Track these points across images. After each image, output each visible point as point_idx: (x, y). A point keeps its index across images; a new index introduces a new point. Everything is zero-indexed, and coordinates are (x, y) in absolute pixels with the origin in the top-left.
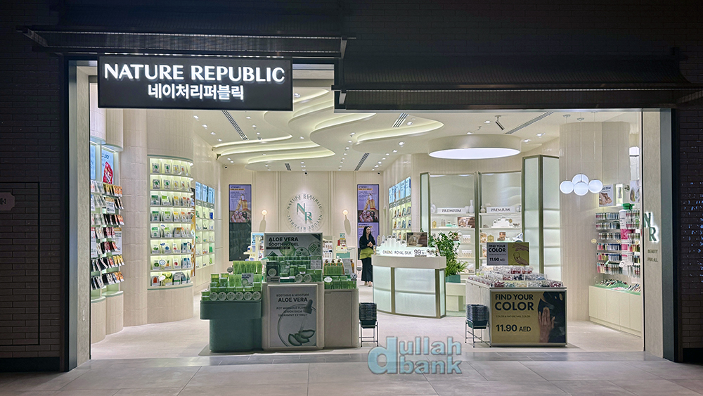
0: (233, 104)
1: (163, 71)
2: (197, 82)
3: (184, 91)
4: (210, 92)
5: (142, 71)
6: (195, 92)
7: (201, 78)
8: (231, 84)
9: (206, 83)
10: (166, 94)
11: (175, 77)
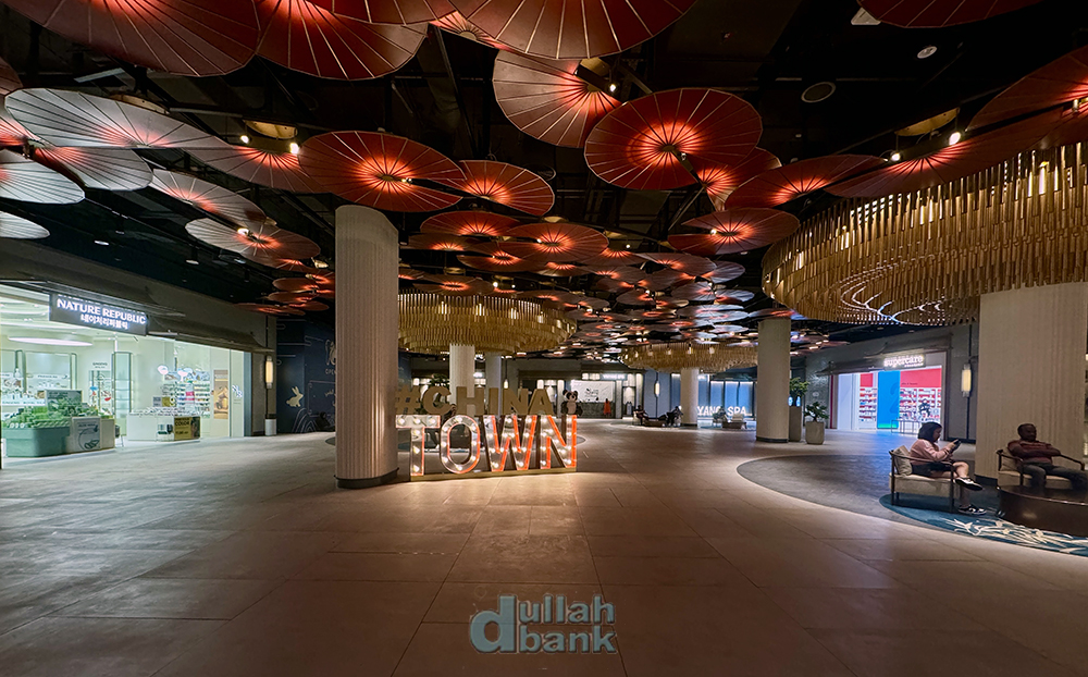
0: (122, 330)
1: (90, 308)
2: (107, 318)
3: (99, 320)
4: (112, 323)
5: (79, 307)
6: (105, 322)
7: (108, 315)
8: (122, 321)
9: (110, 318)
10: (90, 320)
11: (96, 313)
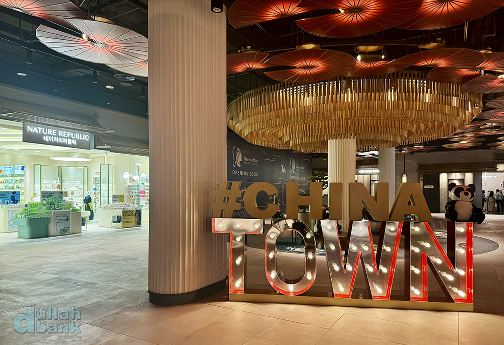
0: (72, 146)
1: (49, 132)
2: (61, 137)
3: (56, 139)
4: (65, 141)
5: (42, 130)
6: (60, 140)
7: (62, 136)
8: (72, 139)
9: (64, 137)
10: (50, 140)
11: (54, 134)
